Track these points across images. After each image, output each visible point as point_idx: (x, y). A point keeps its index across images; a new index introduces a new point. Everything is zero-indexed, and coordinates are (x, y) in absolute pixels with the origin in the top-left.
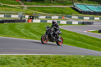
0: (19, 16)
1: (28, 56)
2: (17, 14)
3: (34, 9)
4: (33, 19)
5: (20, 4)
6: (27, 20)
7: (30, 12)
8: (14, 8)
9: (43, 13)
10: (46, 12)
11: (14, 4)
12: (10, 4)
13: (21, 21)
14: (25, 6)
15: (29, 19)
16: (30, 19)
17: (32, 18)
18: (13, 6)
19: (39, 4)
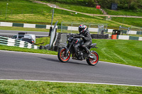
0: (100, 30)
1: (111, 86)
2: (97, 27)
3: (120, 20)
4: (118, 34)
5: (101, 13)
6: (110, 35)
7: (115, 24)
8: (93, 18)
9: (133, 27)
10: (137, 25)
11: (93, 13)
12: (87, 13)
13: (102, 36)
14: (109, 16)
15: (113, 34)
16: (115, 34)
17: (117, 32)
18: (91, 15)
19: (128, 13)
